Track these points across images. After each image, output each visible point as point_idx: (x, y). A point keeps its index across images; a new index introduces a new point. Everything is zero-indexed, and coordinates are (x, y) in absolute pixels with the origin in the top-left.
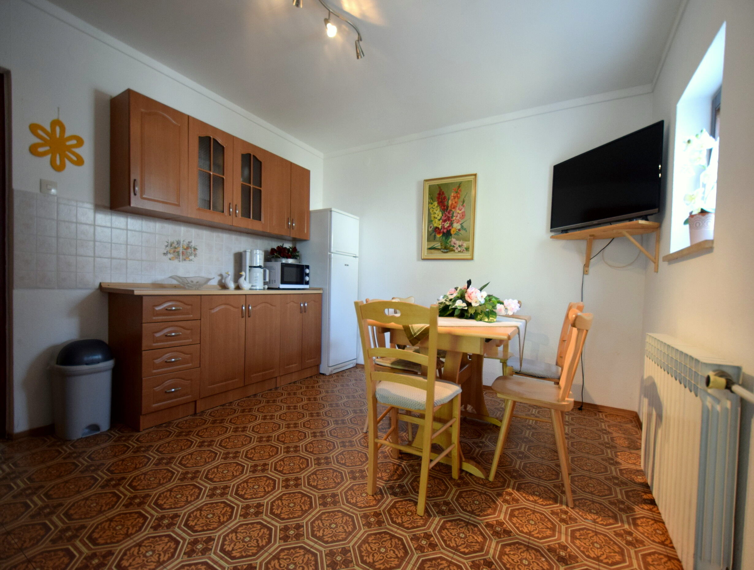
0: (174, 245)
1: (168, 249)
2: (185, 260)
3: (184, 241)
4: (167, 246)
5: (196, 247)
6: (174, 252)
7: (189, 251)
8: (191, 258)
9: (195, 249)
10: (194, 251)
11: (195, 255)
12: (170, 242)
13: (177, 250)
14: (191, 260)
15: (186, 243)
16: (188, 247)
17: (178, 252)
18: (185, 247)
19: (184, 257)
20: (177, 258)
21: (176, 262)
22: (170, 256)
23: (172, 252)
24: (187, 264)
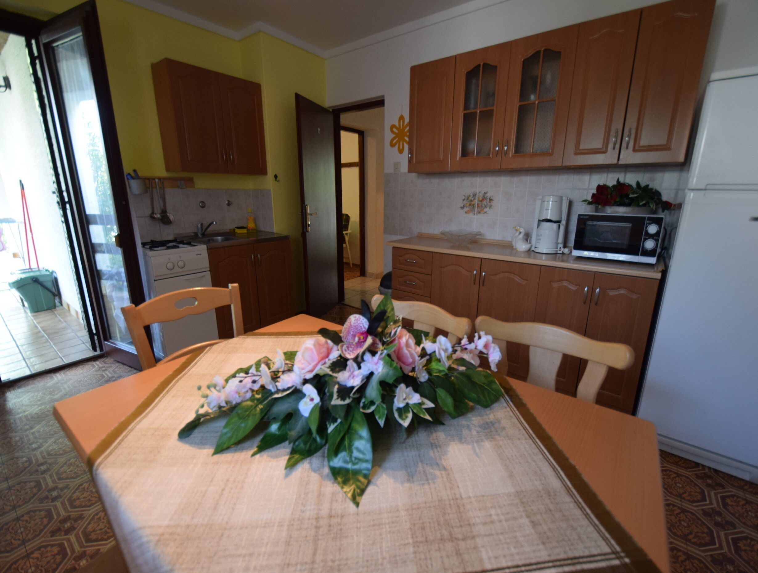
0: (471, 198)
1: (465, 202)
2: (479, 213)
3: (480, 192)
4: (464, 200)
5: (492, 198)
6: (470, 205)
7: (485, 202)
8: (486, 210)
9: (491, 200)
10: (490, 202)
11: (491, 207)
12: (466, 196)
13: (473, 203)
14: (486, 212)
15: (481, 195)
16: (484, 199)
17: (473, 205)
18: (481, 199)
19: (479, 210)
20: (472, 211)
21: (471, 215)
22: (466, 209)
23: (468, 205)
24: (481, 217)
